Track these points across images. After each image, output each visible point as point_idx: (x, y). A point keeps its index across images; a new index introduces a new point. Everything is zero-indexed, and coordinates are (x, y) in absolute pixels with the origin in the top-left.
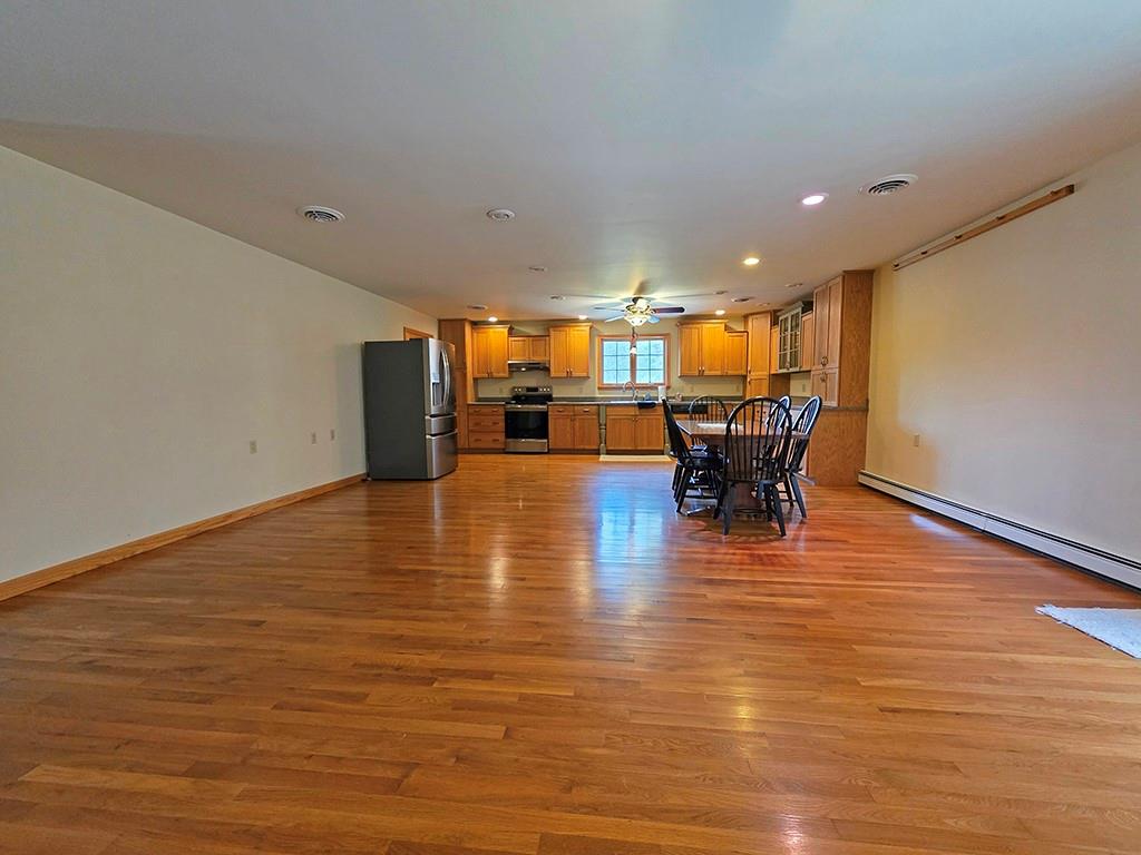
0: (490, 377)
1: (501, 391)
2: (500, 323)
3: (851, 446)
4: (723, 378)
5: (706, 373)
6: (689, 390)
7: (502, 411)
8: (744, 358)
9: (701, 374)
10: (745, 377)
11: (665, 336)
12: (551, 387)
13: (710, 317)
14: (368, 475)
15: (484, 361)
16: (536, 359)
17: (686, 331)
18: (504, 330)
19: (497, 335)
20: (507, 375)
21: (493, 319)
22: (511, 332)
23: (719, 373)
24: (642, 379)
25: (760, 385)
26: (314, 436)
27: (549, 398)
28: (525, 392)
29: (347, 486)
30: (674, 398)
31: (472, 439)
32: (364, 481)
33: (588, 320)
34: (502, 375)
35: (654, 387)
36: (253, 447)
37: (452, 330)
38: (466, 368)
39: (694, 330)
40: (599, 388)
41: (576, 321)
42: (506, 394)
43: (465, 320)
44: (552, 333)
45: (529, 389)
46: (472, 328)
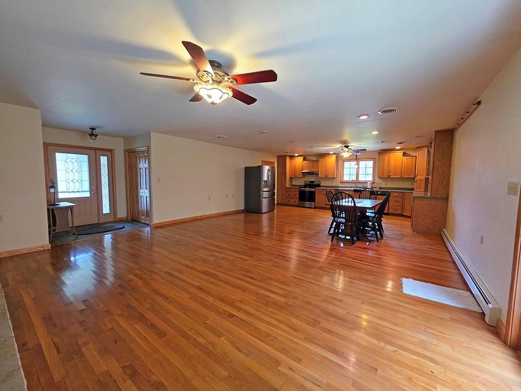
0: (296, 177)
1: (301, 183)
2: (298, 156)
3: (438, 216)
4: (401, 179)
5: (392, 176)
6: (384, 184)
7: (298, 191)
8: (414, 169)
9: (389, 177)
10: (414, 178)
11: (373, 159)
12: (320, 182)
13: (394, 150)
14: (244, 209)
15: (293, 170)
16: (313, 170)
17: (381, 156)
18: (301, 159)
19: (299, 161)
20: (301, 176)
21: (296, 155)
22: (305, 159)
23: (399, 176)
24: (361, 178)
25: (421, 183)
26: (227, 196)
27: (319, 186)
28: (309, 183)
29: (237, 212)
30: (375, 187)
31: (287, 200)
32: (243, 211)
33: (334, 154)
34: (299, 176)
35: (366, 182)
36: (210, 198)
37: (282, 159)
38: (286, 174)
39: (386, 157)
40: (340, 182)
41: (329, 154)
42: (302, 184)
43: (287, 156)
44: (320, 160)
45: (311, 182)
46: (290, 159)
